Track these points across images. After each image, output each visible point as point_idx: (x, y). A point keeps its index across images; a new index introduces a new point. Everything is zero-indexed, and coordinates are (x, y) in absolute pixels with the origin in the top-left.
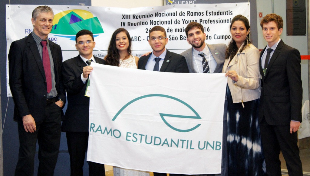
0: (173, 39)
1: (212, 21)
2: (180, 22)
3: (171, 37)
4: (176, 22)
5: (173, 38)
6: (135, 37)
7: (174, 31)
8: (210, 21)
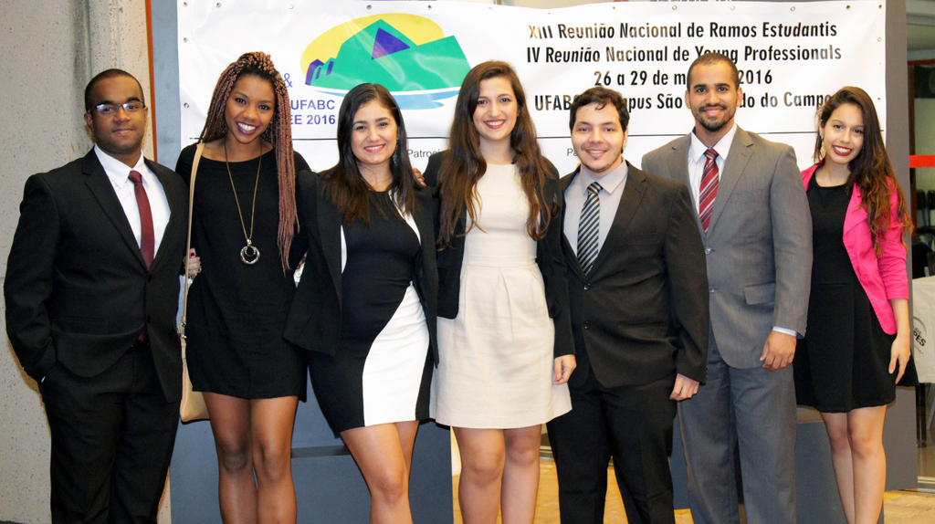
0: (669, 105)
1: (779, 54)
2: (688, 54)
3: (664, 99)
4: (677, 54)
5: (669, 101)
6: (565, 96)
7: (671, 79)
8: (772, 54)
